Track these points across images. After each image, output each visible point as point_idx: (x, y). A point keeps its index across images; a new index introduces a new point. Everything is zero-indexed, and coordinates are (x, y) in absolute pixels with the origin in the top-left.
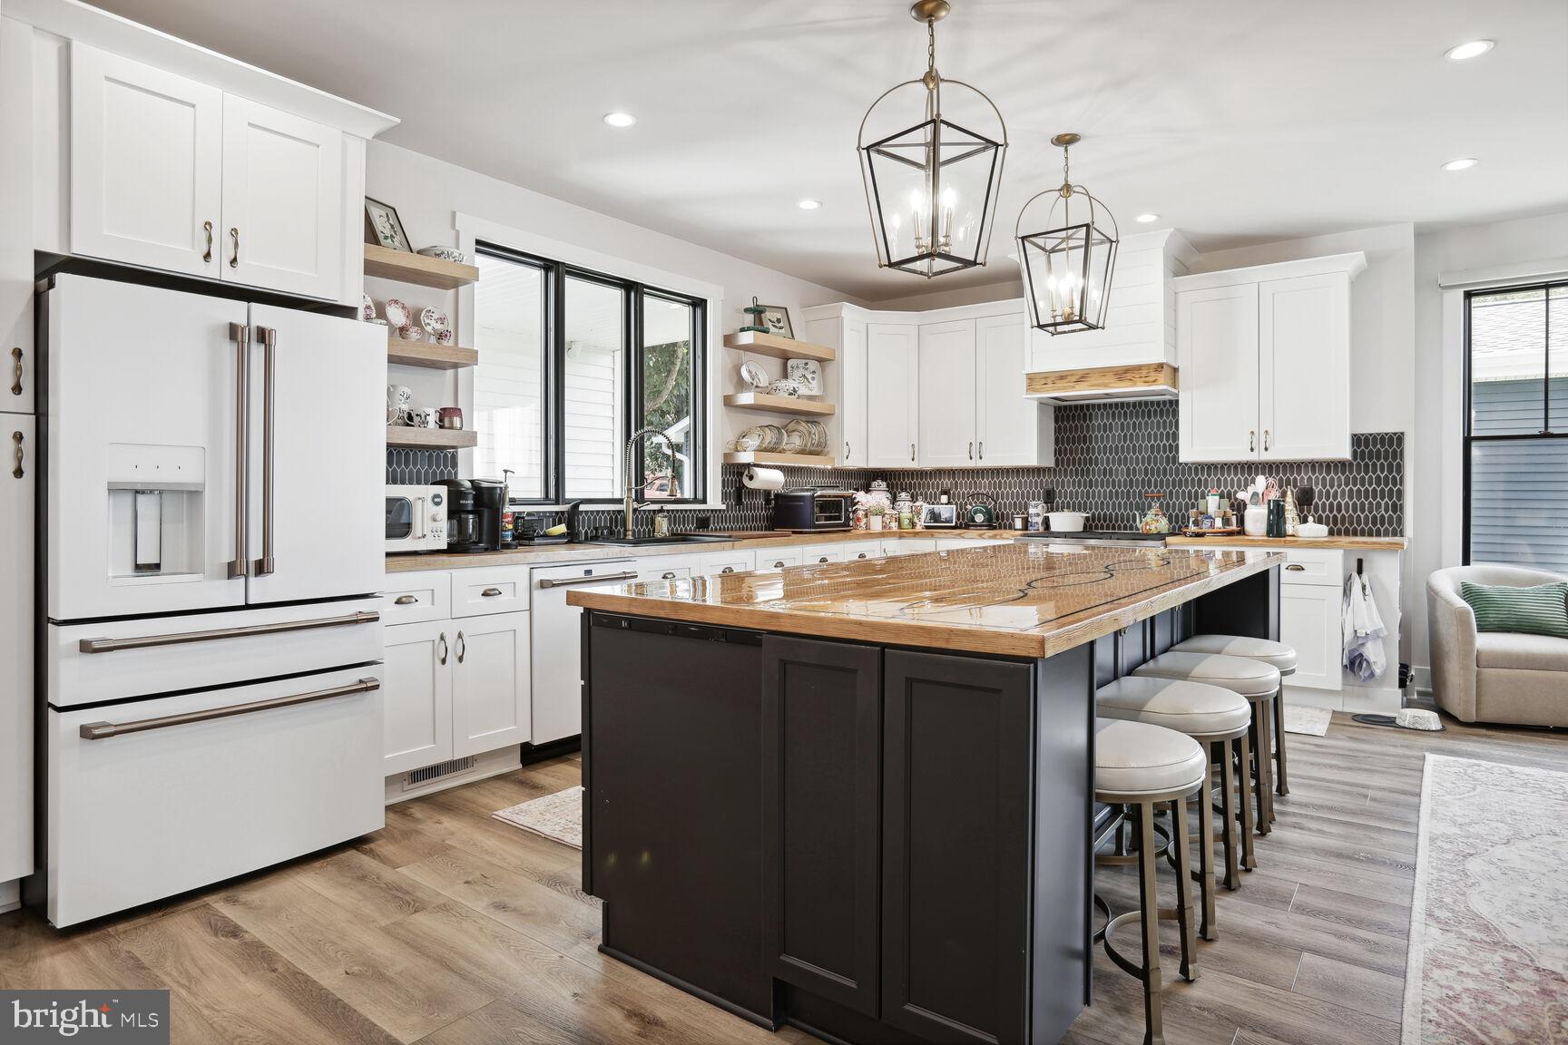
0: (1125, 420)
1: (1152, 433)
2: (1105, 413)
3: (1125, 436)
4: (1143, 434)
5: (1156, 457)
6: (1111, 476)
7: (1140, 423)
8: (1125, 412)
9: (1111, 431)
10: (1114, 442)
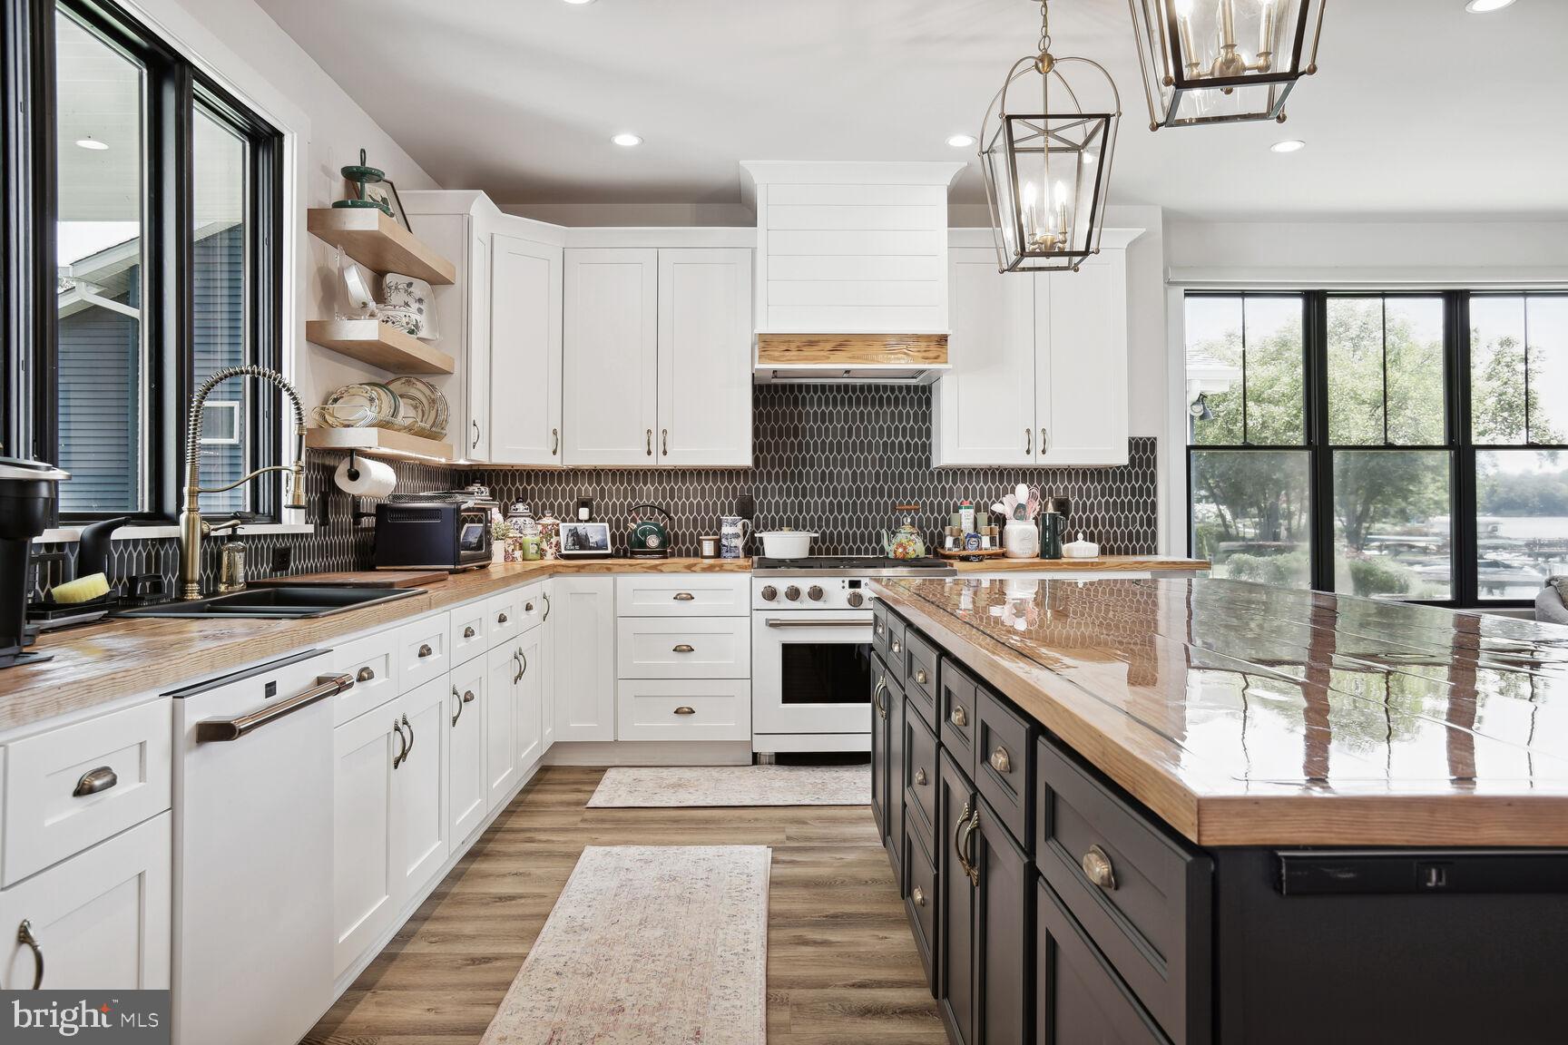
0: (850, 408)
1: (885, 426)
2: (823, 397)
3: (850, 429)
4: (873, 428)
5: (889, 458)
6: (831, 482)
7: (869, 413)
8: (850, 398)
9: (831, 422)
10: (835, 436)
